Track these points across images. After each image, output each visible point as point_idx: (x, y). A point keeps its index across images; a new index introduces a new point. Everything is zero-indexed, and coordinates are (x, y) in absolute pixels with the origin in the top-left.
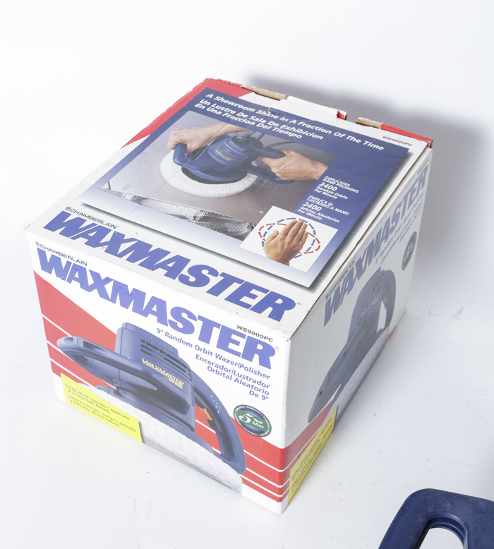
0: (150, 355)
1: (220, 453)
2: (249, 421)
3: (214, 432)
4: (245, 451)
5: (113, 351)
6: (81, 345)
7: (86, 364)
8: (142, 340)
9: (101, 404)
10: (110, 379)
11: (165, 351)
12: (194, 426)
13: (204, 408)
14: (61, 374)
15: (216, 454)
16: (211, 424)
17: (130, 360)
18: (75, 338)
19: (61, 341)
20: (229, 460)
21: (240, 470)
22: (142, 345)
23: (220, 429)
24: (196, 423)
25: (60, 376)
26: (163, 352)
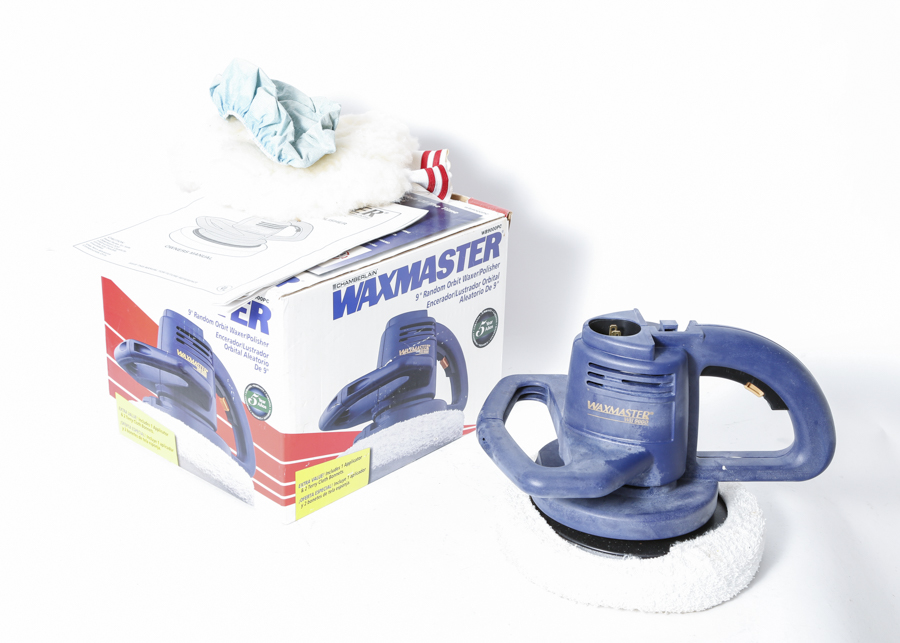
0: (183, 343)
1: (235, 453)
2: (255, 403)
3: (230, 426)
4: (255, 444)
5: (155, 348)
6: (132, 349)
7: (136, 372)
8: (178, 328)
9: (146, 423)
10: (152, 385)
11: (194, 335)
12: (215, 424)
13: (222, 397)
14: (117, 394)
15: (232, 455)
16: (229, 416)
17: (169, 355)
18: (128, 341)
19: (118, 350)
20: (243, 461)
21: (250, 472)
22: (178, 334)
23: (235, 422)
24: (218, 419)
25: (114, 396)
26: (192, 336)
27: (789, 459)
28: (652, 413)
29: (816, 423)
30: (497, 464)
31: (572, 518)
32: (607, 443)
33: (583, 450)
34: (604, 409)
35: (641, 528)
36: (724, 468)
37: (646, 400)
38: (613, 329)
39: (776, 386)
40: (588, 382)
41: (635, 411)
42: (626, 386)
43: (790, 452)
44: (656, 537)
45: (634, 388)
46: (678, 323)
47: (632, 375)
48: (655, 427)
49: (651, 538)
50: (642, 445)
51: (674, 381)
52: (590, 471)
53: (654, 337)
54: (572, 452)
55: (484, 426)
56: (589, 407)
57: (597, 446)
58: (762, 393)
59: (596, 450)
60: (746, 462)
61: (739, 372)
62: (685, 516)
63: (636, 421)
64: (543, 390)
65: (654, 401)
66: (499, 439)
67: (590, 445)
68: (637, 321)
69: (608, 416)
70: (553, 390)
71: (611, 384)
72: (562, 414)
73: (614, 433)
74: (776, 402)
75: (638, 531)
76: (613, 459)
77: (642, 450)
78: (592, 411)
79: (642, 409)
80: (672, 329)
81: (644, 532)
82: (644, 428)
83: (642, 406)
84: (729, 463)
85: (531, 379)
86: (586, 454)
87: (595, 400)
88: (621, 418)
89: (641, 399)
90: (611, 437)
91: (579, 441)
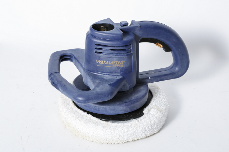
27: (173, 70)
28: (124, 62)
29: (183, 55)
30: (62, 92)
31: (95, 109)
32: (107, 77)
33: (98, 81)
34: (104, 62)
35: (124, 109)
36: (149, 78)
37: (122, 57)
38: (102, 28)
39: (168, 43)
40: (96, 52)
41: (117, 62)
42: (112, 52)
43: (172, 67)
44: (130, 111)
45: (116, 52)
46: (128, 22)
47: (114, 47)
48: (125, 67)
49: (129, 112)
50: (121, 75)
51: (132, 47)
52: (104, 90)
53: (121, 29)
54: (94, 83)
55: (52, 76)
56: (97, 62)
57: (103, 78)
58: (162, 46)
59: (103, 80)
60: (157, 74)
61: (153, 39)
62: (140, 101)
63: (118, 66)
64: (70, 56)
65: (125, 56)
66: (61, 81)
67: (100, 78)
68: (111, 23)
69: (106, 65)
70: (75, 56)
71: (106, 52)
72: (84, 66)
73: (109, 72)
74: (167, 49)
75: (123, 110)
76: (111, 83)
77: (121, 77)
78: (98, 64)
79: (120, 60)
80: (126, 25)
81: (126, 110)
82: (121, 68)
83: (120, 59)
84: (151, 76)
85: (64, 52)
86: (100, 82)
87: (99, 59)
88: (111, 65)
89: (120, 57)
90: (108, 74)
91: (94, 77)
